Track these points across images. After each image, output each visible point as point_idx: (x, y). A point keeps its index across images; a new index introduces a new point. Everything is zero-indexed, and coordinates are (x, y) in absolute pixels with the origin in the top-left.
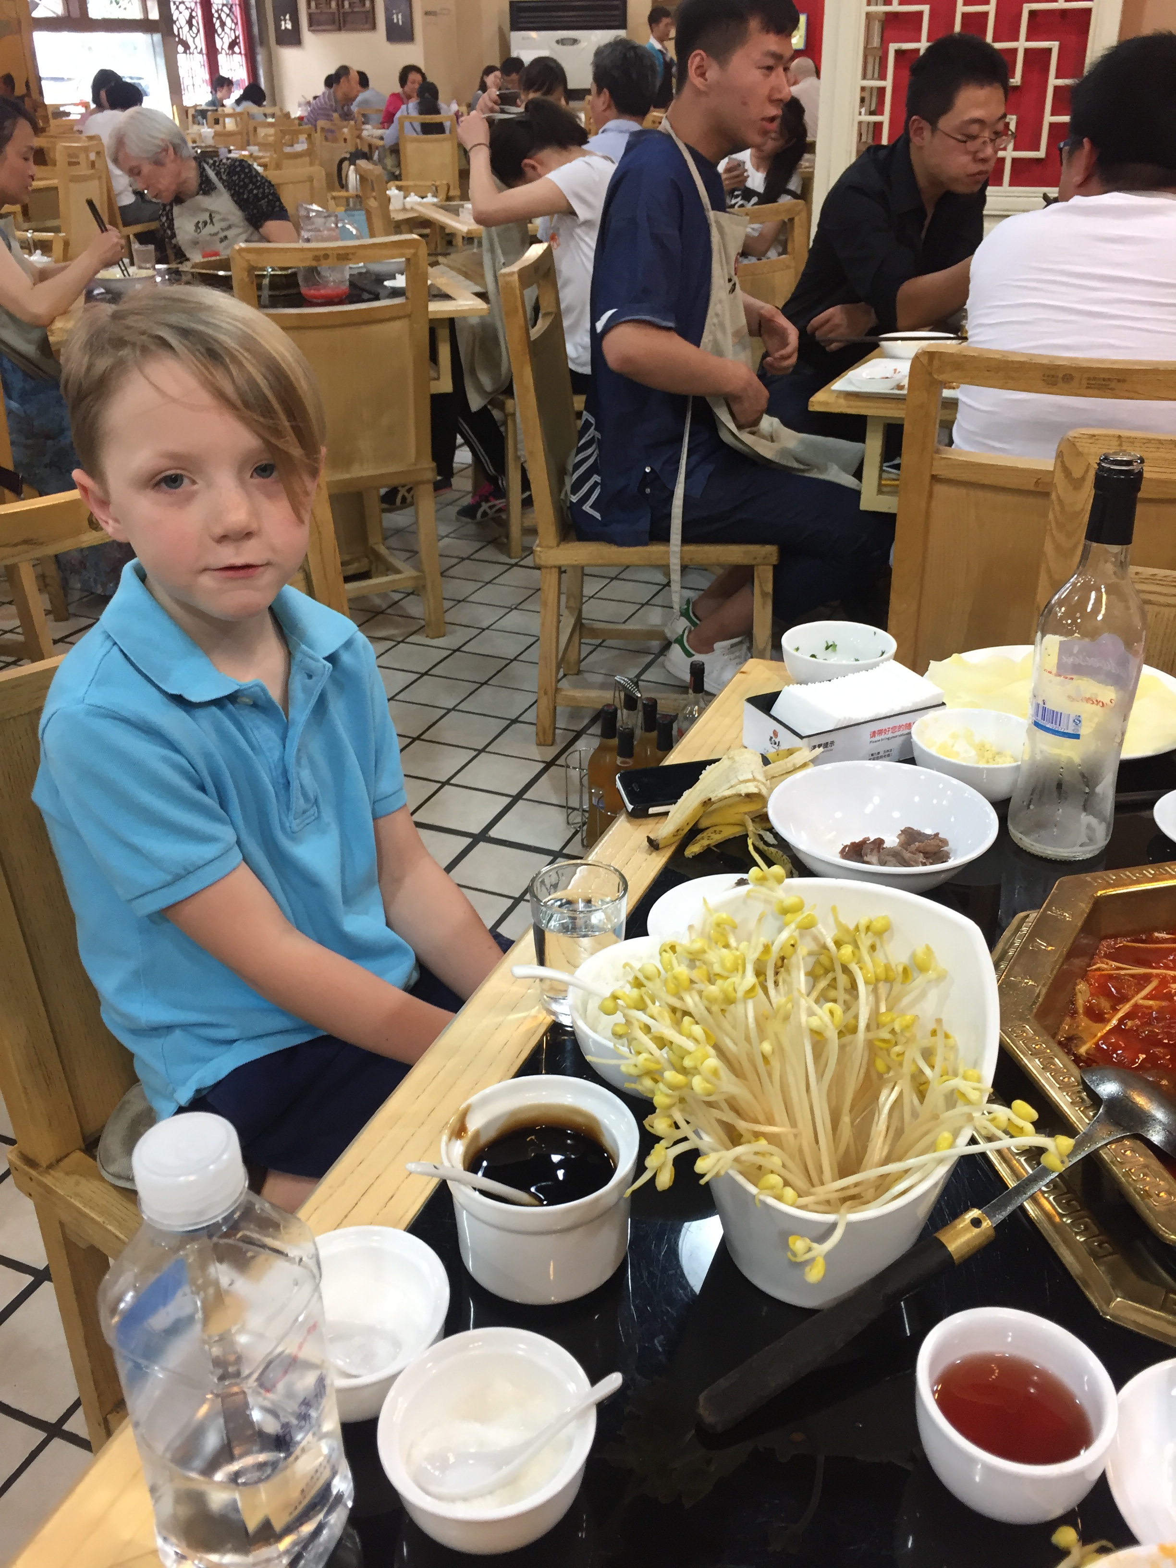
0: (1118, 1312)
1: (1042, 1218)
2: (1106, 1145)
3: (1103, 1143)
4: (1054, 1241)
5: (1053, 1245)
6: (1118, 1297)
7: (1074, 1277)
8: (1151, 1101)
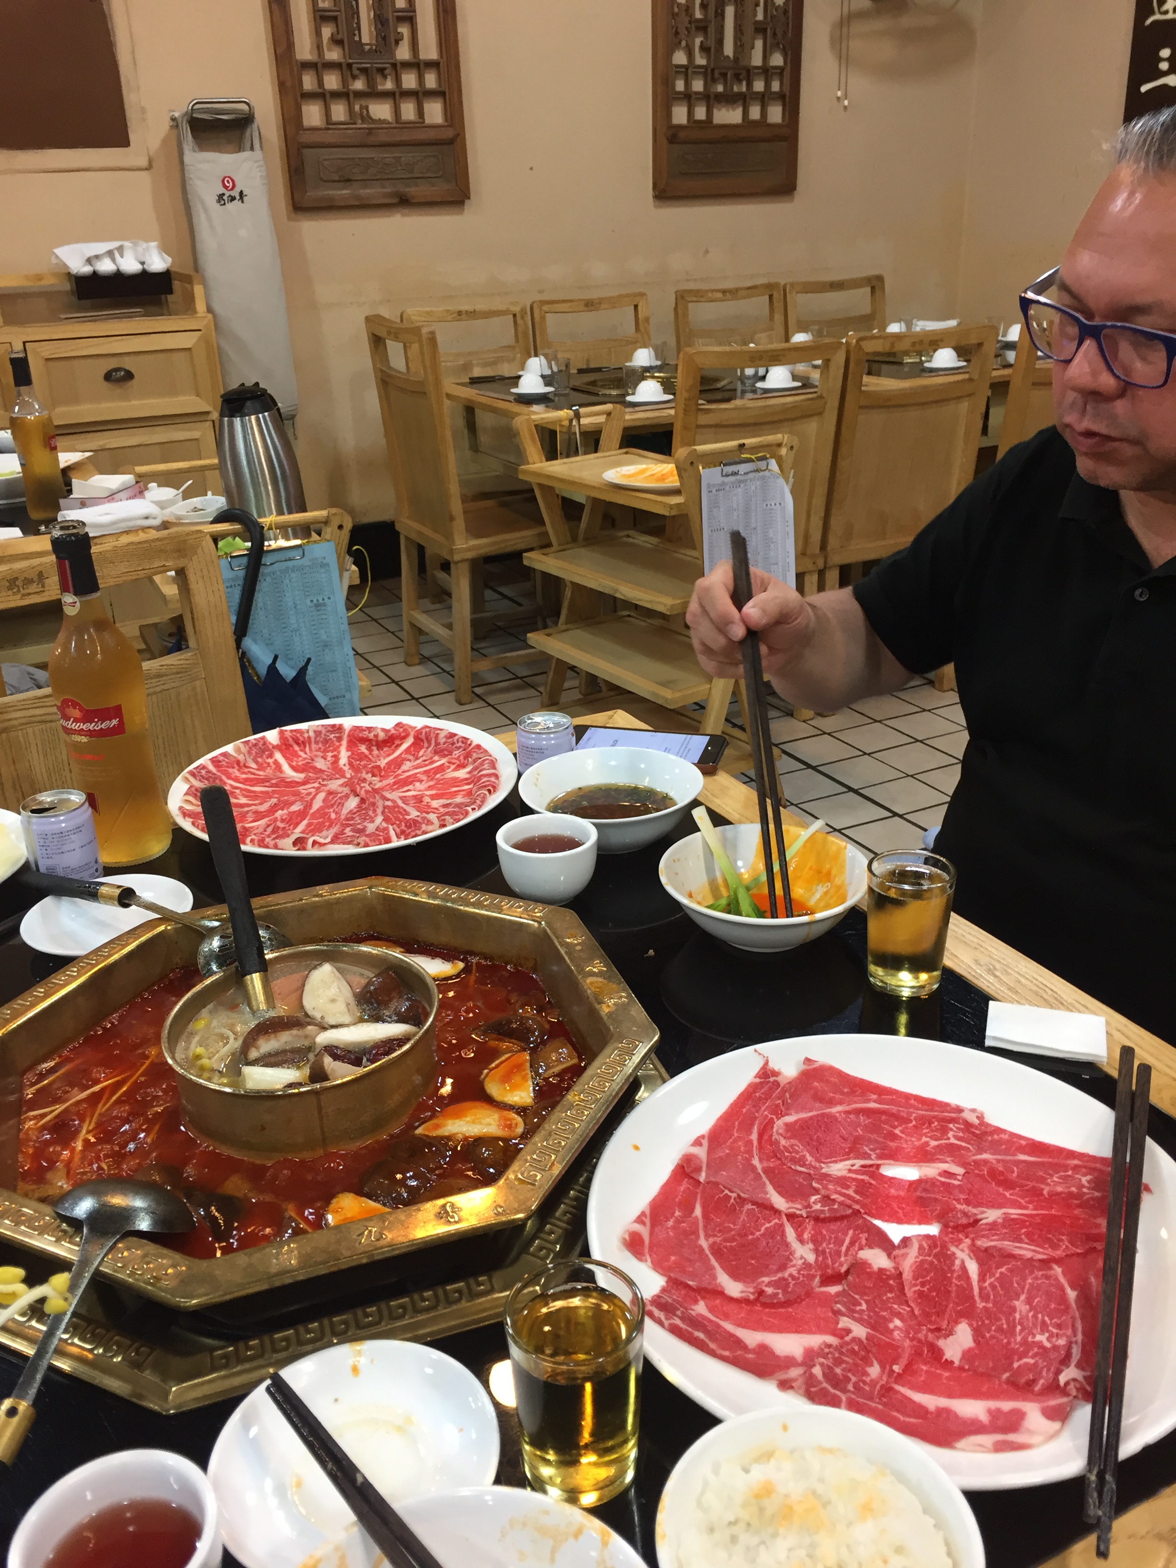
0: (178, 1401)
1: (75, 1364)
2: (103, 1259)
3: (99, 1260)
4: (95, 1378)
5: (96, 1382)
6: (171, 1388)
7: (128, 1398)
8: (125, 1195)
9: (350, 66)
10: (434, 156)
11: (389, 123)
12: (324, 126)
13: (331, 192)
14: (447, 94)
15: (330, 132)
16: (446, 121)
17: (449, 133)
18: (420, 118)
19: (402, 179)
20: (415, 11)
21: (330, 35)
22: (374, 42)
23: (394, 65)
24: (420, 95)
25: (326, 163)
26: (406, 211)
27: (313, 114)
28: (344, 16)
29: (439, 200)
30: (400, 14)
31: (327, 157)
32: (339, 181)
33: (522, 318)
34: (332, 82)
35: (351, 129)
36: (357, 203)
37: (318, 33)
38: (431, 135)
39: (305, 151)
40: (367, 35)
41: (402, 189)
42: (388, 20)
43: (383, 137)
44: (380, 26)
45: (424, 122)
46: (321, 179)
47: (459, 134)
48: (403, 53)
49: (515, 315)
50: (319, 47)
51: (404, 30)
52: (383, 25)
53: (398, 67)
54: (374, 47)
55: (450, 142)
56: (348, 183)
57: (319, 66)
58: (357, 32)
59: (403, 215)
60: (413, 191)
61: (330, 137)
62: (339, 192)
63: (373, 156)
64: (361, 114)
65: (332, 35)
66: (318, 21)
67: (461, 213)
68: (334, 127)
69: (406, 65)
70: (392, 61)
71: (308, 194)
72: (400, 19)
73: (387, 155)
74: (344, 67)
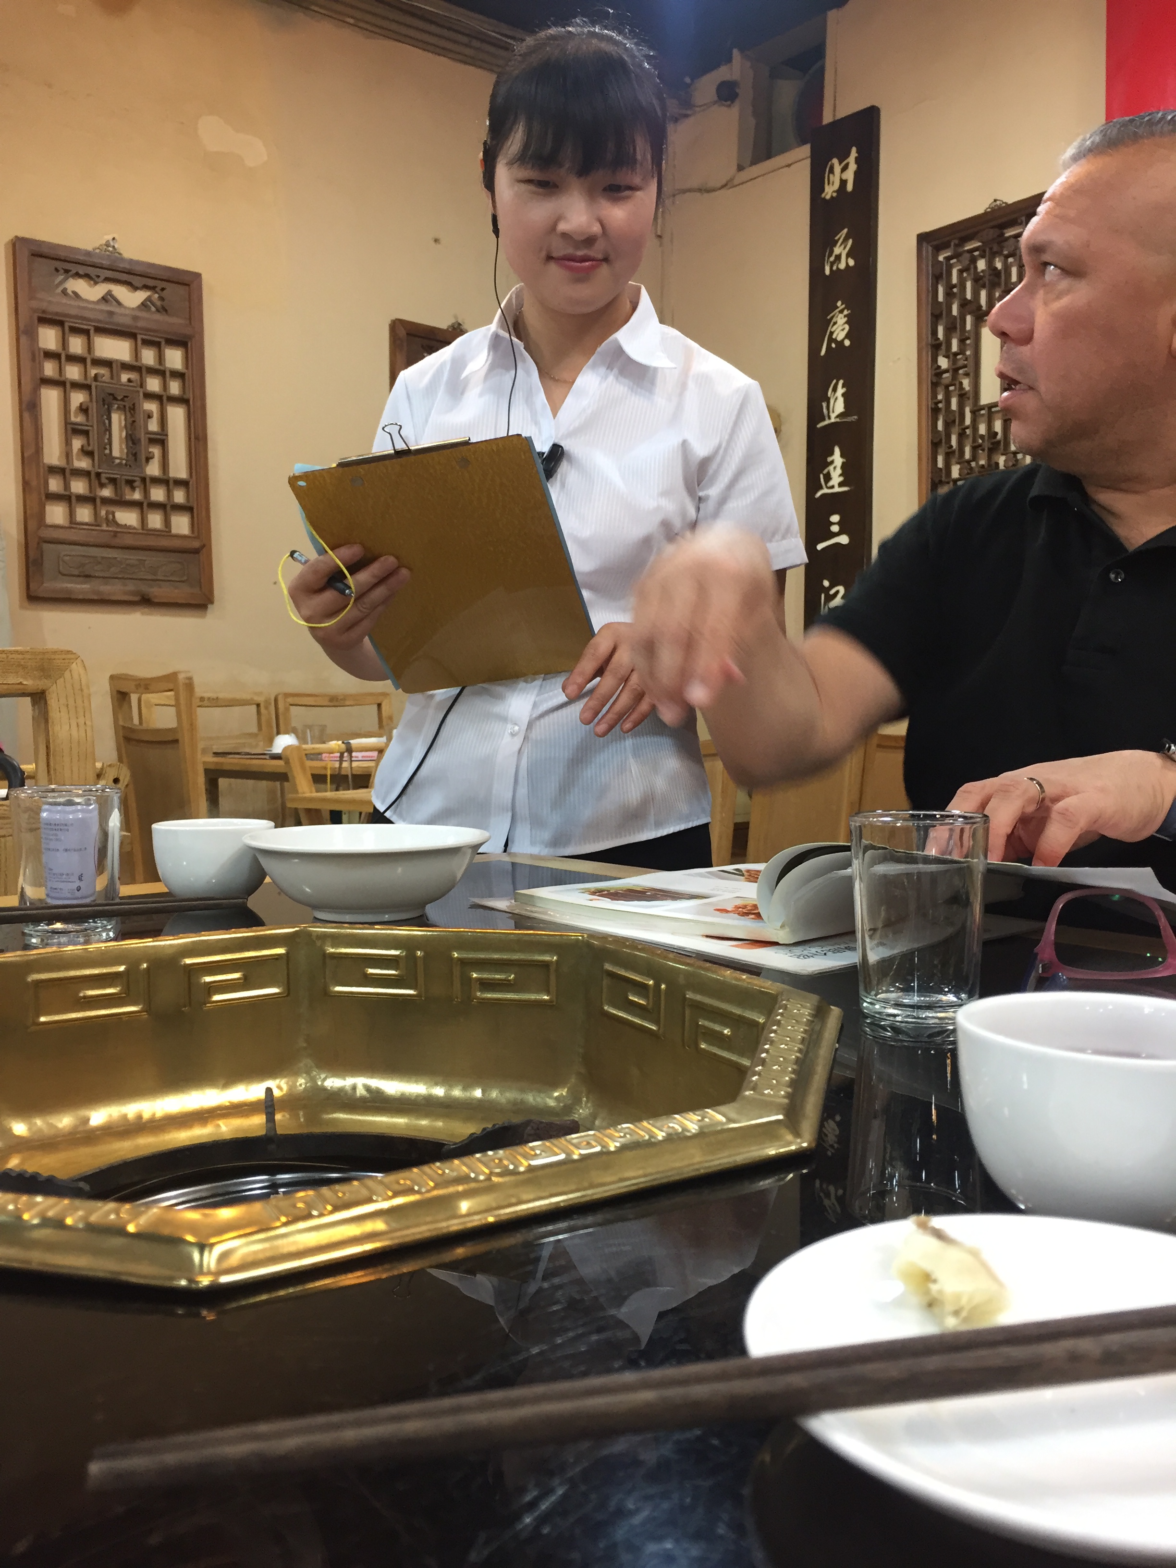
9: (98, 475)
10: (179, 563)
11: (135, 528)
12: (67, 524)
13: (69, 585)
14: (195, 510)
15: (73, 530)
16: (193, 531)
17: (196, 544)
18: (166, 527)
19: (146, 580)
20: (167, 435)
21: (80, 447)
22: (125, 457)
23: (144, 480)
24: (167, 508)
25: (67, 558)
26: (146, 610)
27: (56, 514)
28: (96, 432)
29: (184, 602)
30: (152, 436)
31: (68, 553)
32: (79, 576)
33: (266, 708)
34: (79, 487)
35: (96, 530)
36: (96, 598)
37: (68, 443)
38: (177, 543)
39: (46, 546)
40: (118, 449)
41: (144, 588)
42: (139, 440)
43: (129, 541)
44: (130, 444)
45: (170, 531)
46: (60, 573)
47: (204, 546)
48: (153, 469)
49: (258, 705)
50: (68, 455)
51: (156, 451)
52: (134, 443)
53: (147, 482)
54: (124, 462)
55: (196, 551)
56: (88, 579)
57: (68, 472)
58: (108, 447)
59: (143, 614)
60: (157, 592)
61: (71, 535)
62: (78, 586)
63: (116, 556)
64: (107, 519)
65: (82, 446)
66: (70, 431)
67: (204, 617)
68: (78, 526)
69: (155, 481)
70: (142, 475)
71: (45, 585)
72: (152, 441)
73: (132, 557)
74: (93, 476)
